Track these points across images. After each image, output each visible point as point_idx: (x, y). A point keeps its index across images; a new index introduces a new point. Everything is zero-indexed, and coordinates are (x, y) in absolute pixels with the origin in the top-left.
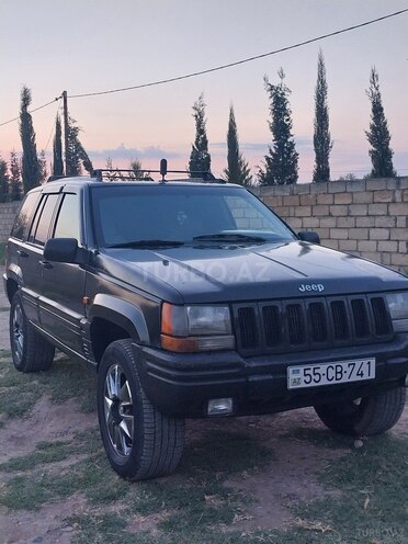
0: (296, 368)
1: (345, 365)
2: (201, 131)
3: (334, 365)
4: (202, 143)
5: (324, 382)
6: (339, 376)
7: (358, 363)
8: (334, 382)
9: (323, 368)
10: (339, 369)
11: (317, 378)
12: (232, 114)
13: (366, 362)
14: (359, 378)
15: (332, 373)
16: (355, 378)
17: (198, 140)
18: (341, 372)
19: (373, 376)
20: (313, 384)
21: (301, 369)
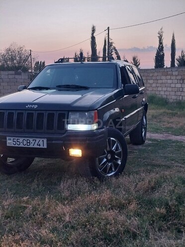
0: (10, 138)
1: (31, 140)
2: (161, 43)
3: (26, 139)
4: (161, 48)
5: (21, 145)
6: (28, 144)
7: (38, 140)
8: (26, 146)
9: (21, 140)
10: (28, 141)
11: (19, 143)
12: (173, 36)
13: (41, 140)
14: (38, 147)
15: (25, 142)
16: (36, 146)
17: (159, 47)
18: (29, 143)
19: (45, 147)
20: (17, 145)
21: (12, 139)
